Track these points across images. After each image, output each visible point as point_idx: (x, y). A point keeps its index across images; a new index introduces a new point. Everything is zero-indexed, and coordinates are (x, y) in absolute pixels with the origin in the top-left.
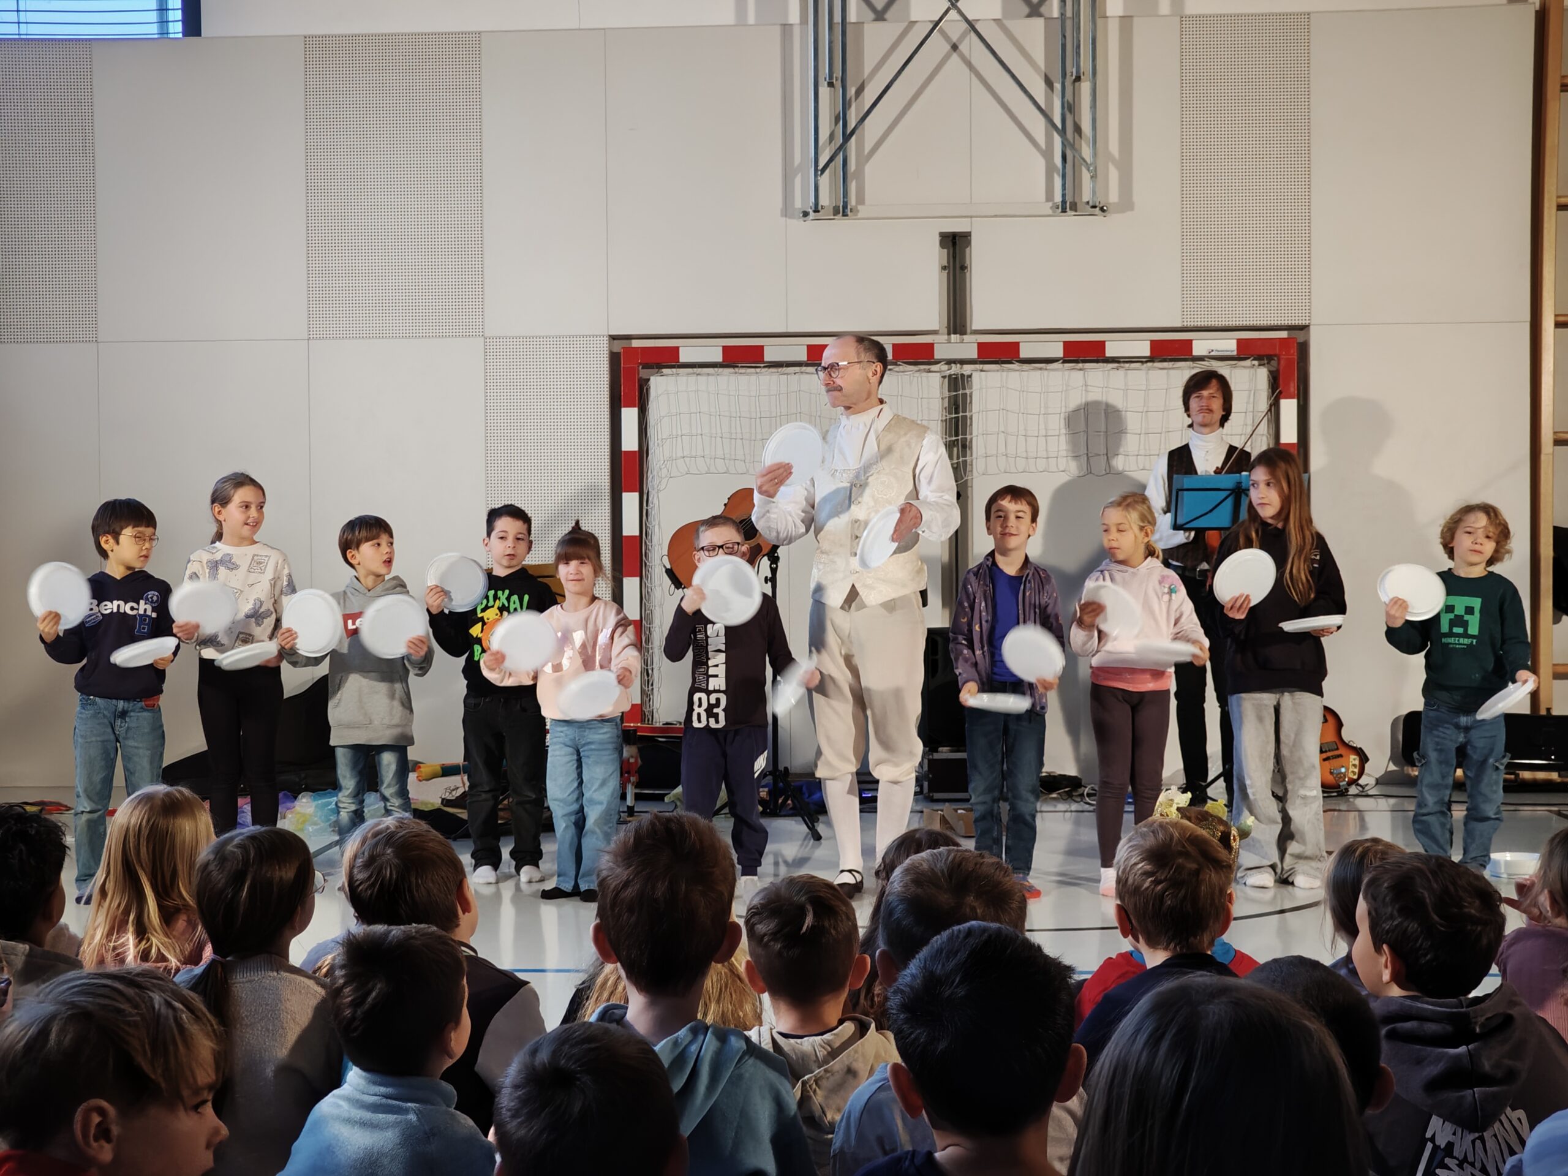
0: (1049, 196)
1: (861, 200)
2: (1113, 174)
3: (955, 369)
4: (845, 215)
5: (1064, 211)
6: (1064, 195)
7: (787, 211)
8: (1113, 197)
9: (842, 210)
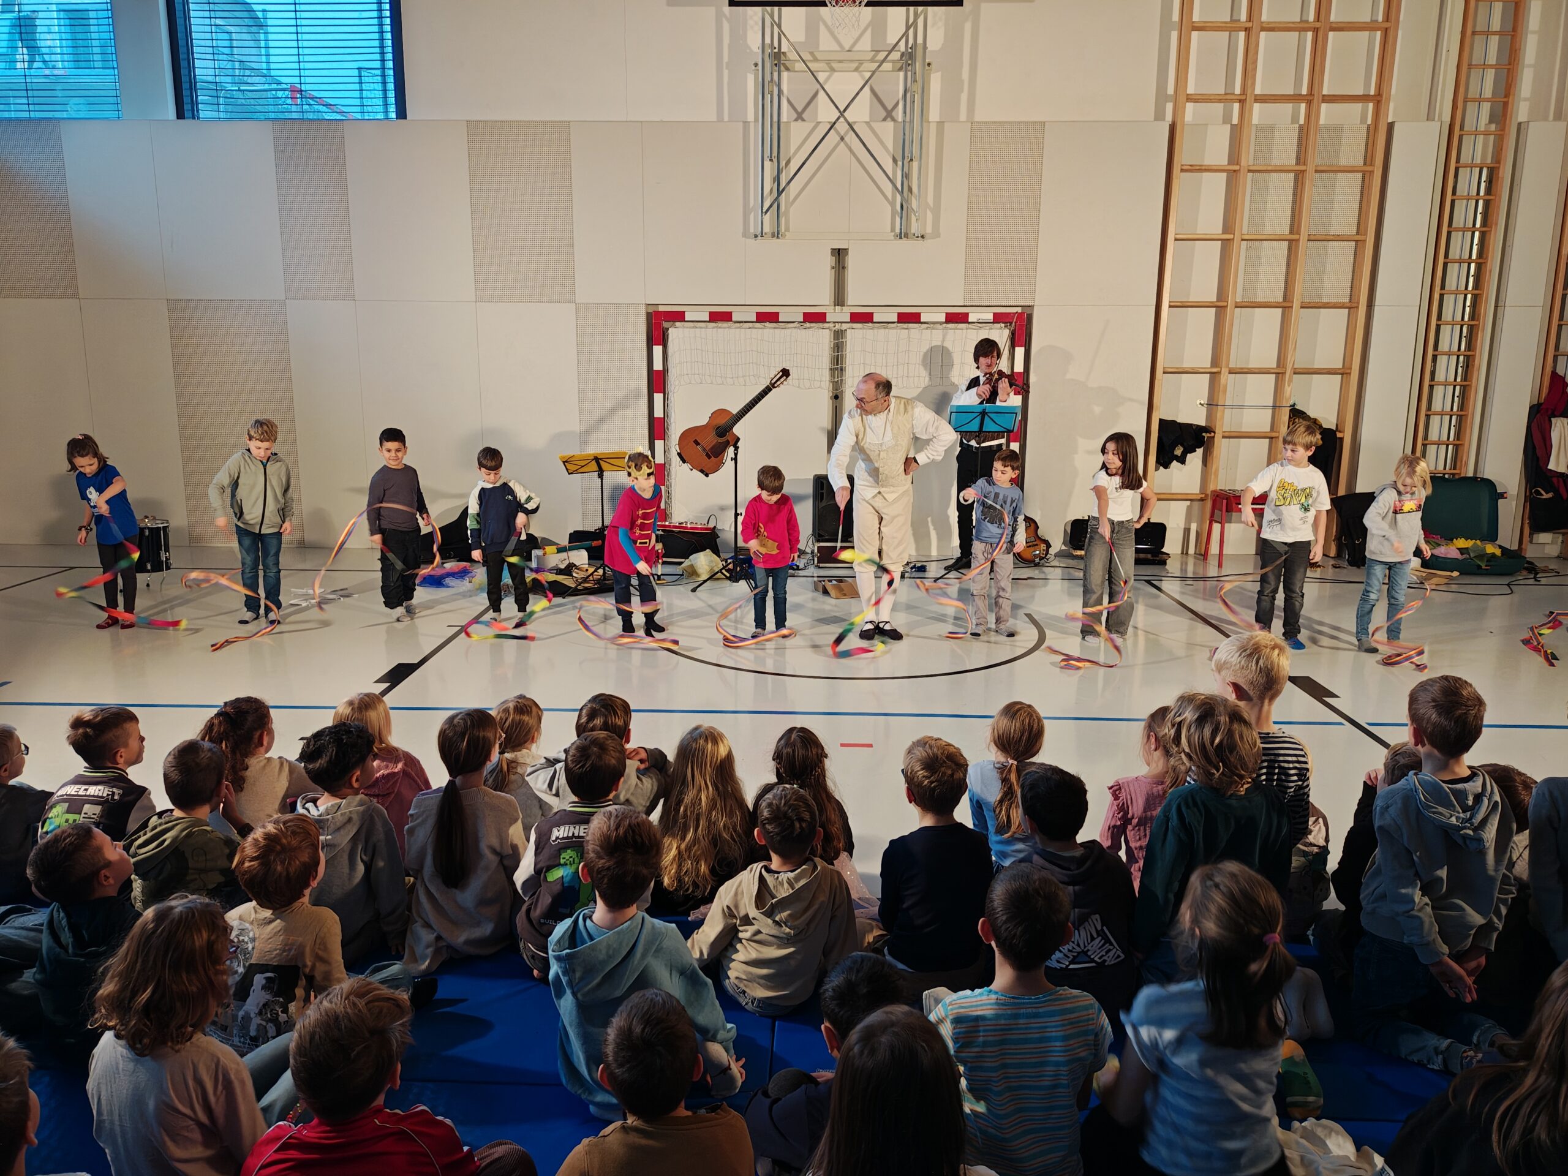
0: (893, 230)
1: (787, 230)
2: (929, 215)
3: (838, 326)
4: (778, 237)
5: (901, 238)
6: (901, 229)
7: (745, 235)
8: (929, 230)
9: (776, 235)
